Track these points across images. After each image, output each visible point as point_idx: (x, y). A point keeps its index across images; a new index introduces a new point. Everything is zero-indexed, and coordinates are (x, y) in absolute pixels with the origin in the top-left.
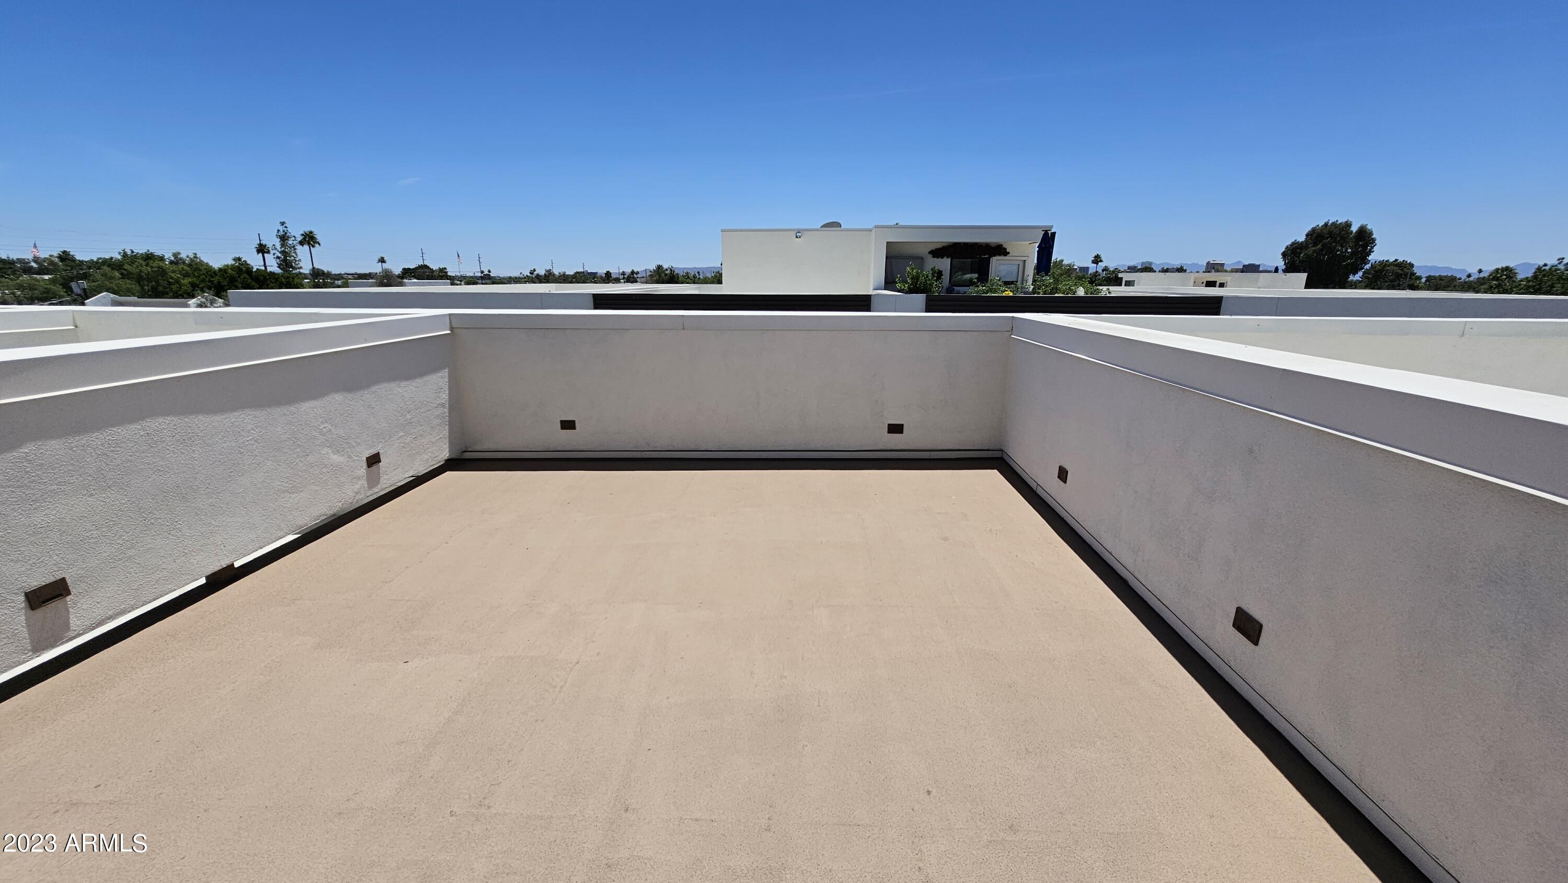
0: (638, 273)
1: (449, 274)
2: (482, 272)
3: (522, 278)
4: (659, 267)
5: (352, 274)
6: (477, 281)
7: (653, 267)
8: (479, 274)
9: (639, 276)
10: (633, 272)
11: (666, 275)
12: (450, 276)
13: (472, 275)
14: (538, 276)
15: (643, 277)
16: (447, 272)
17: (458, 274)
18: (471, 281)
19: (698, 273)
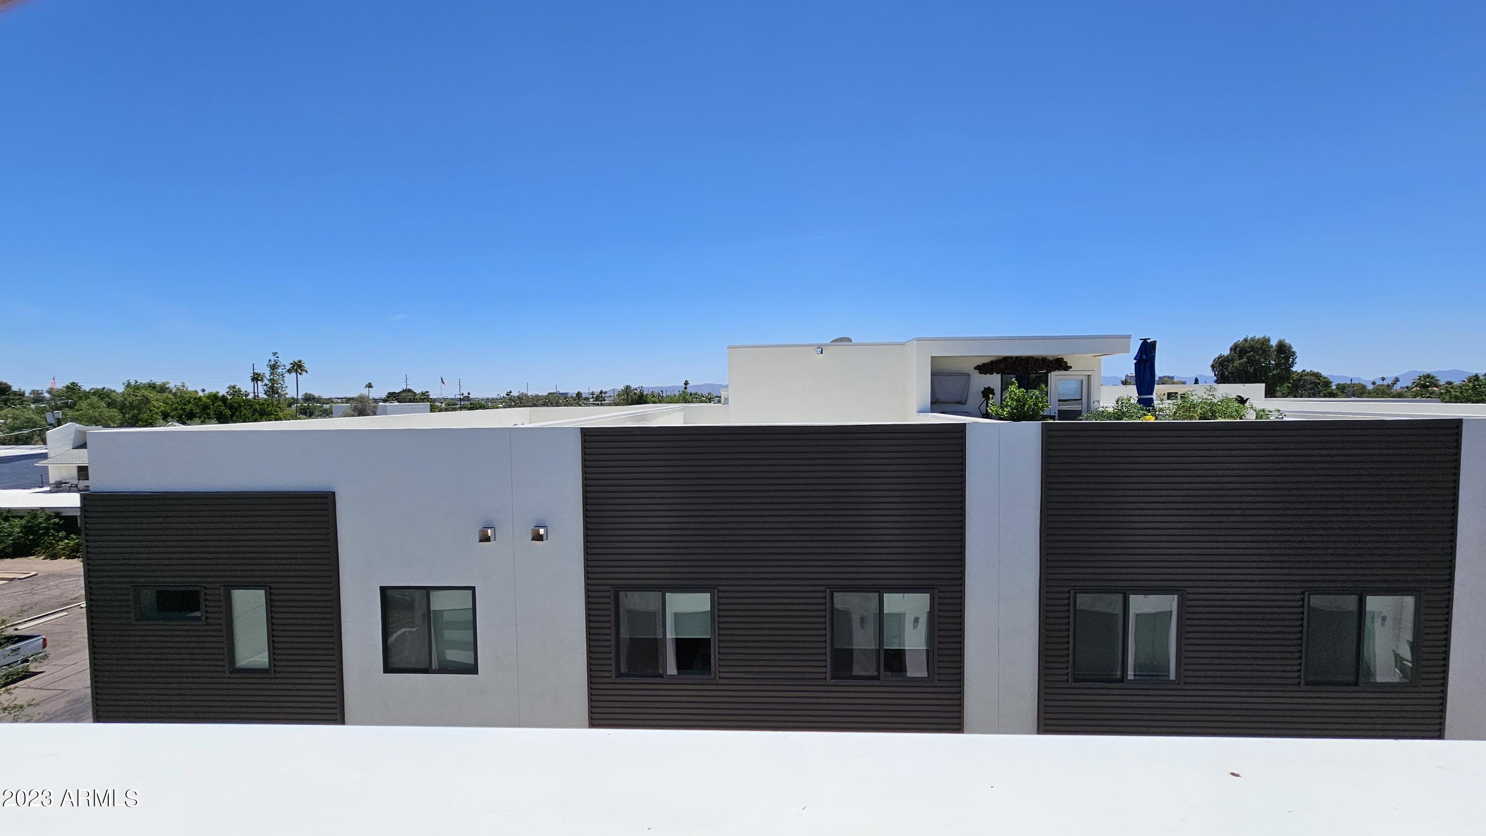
1: (431, 397)
2: (462, 397)
4: (628, 387)
6: (457, 402)
7: (621, 387)
8: (458, 397)
9: (607, 395)
10: (601, 392)
11: (635, 394)
12: (431, 400)
13: (453, 397)
16: (428, 394)
17: (439, 396)
18: (452, 405)
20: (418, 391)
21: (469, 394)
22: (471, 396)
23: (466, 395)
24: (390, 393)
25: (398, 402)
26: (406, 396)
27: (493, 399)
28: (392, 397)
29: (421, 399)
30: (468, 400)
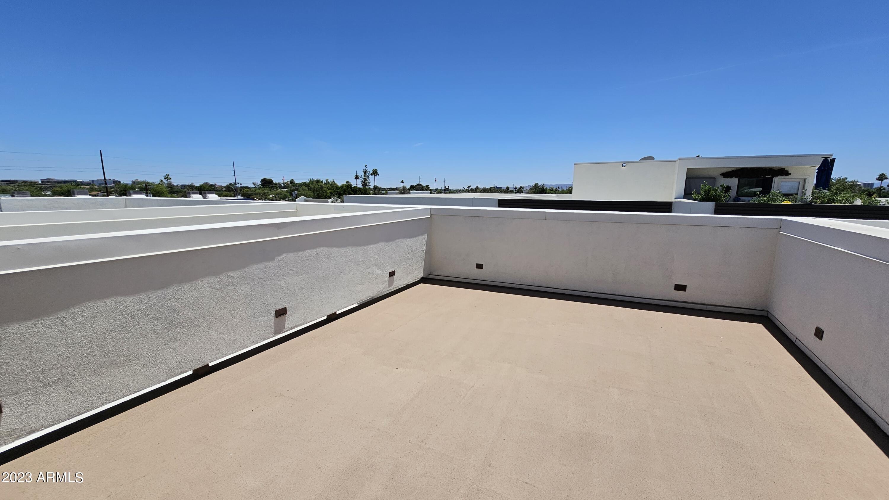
0: (524, 187)
1: (430, 188)
2: (445, 187)
3: (464, 190)
4: (536, 184)
5: (389, 188)
6: (442, 192)
7: (532, 184)
8: (444, 188)
9: (524, 189)
10: (521, 187)
11: (539, 189)
12: (430, 189)
13: (440, 188)
14: (472, 189)
15: (526, 190)
16: (429, 187)
17: (434, 188)
18: (440, 192)
19: (559, 187)
20: (424, 185)
22: (449, 188)
24: (411, 186)
26: (420, 187)
27: (461, 190)
29: (426, 189)
30: (448, 191)
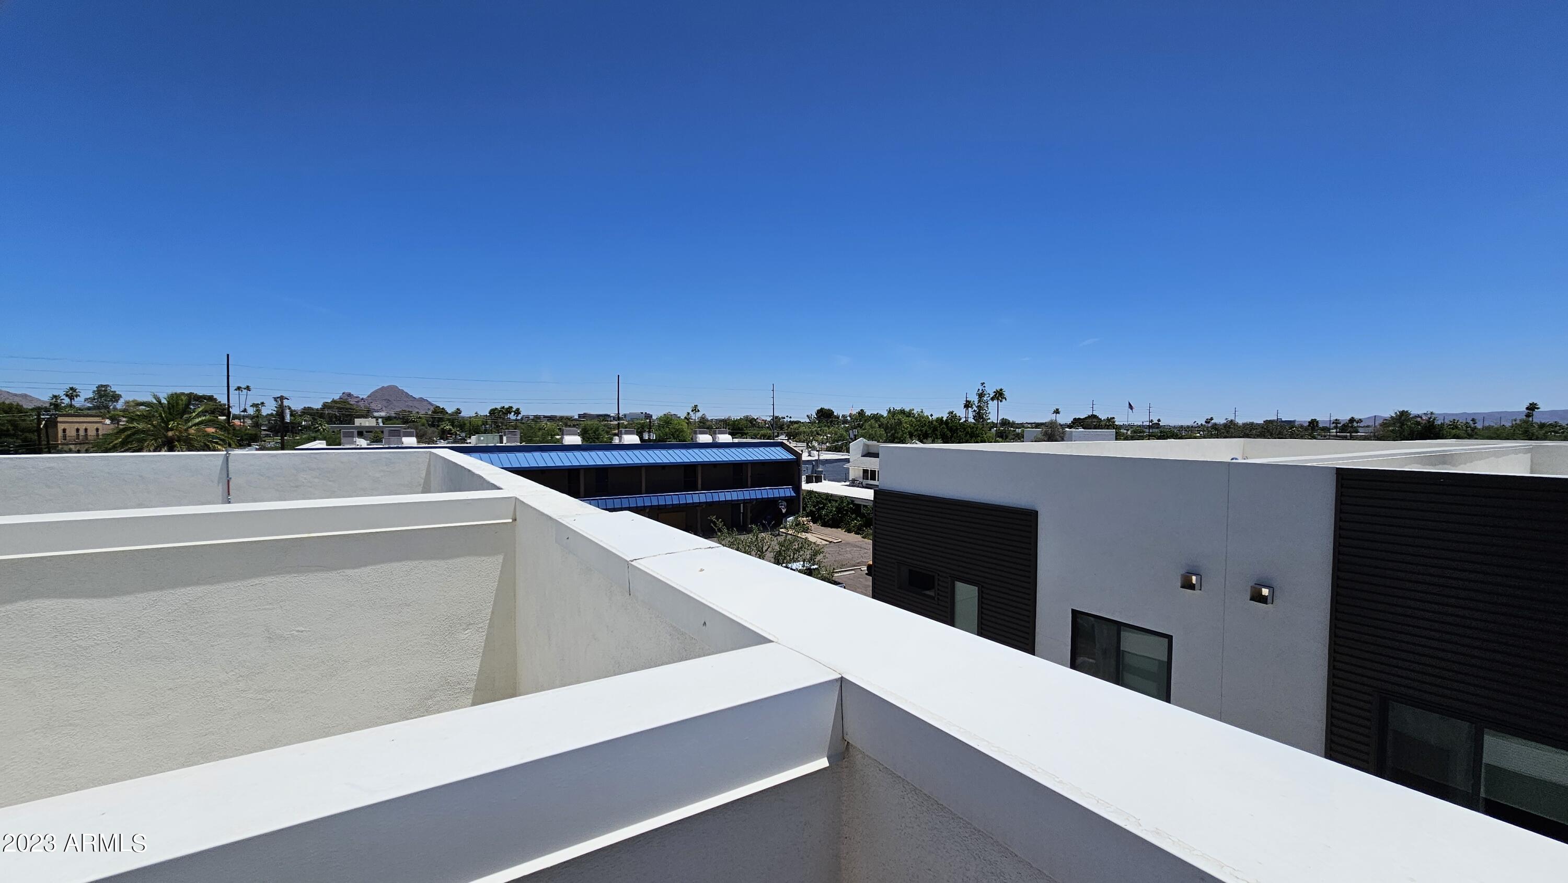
1: (1116, 423)
2: (1152, 421)
3: (1196, 427)
4: (1401, 412)
5: (1031, 424)
6: (1145, 430)
7: (1390, 413)
14: (1215, 426)
20: (1103, 417)
21: (1159, 420)
22: (1161, 424)
23: (1155, 421)
24: (1075, 419)
25: (1083, 428)
26: (1092, 422)
27: (1188, 427)
28: (1077, 423)
29: (1106, 425)
30: (1157, 428)
